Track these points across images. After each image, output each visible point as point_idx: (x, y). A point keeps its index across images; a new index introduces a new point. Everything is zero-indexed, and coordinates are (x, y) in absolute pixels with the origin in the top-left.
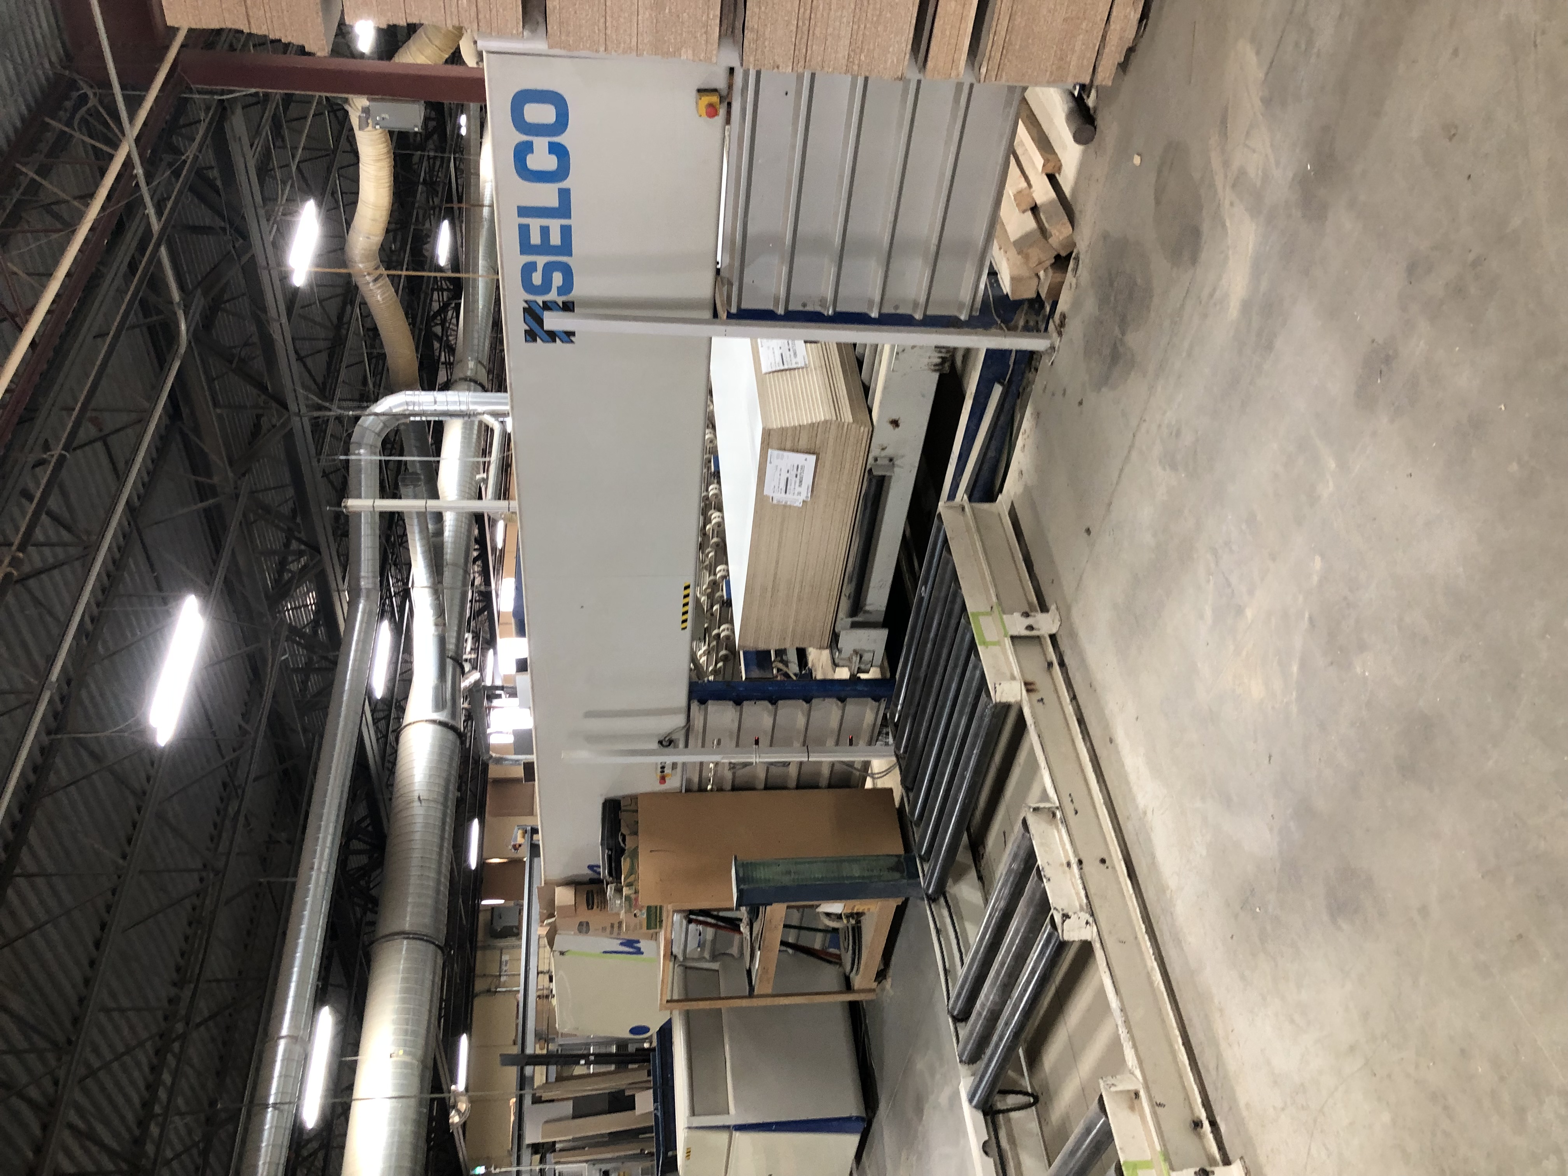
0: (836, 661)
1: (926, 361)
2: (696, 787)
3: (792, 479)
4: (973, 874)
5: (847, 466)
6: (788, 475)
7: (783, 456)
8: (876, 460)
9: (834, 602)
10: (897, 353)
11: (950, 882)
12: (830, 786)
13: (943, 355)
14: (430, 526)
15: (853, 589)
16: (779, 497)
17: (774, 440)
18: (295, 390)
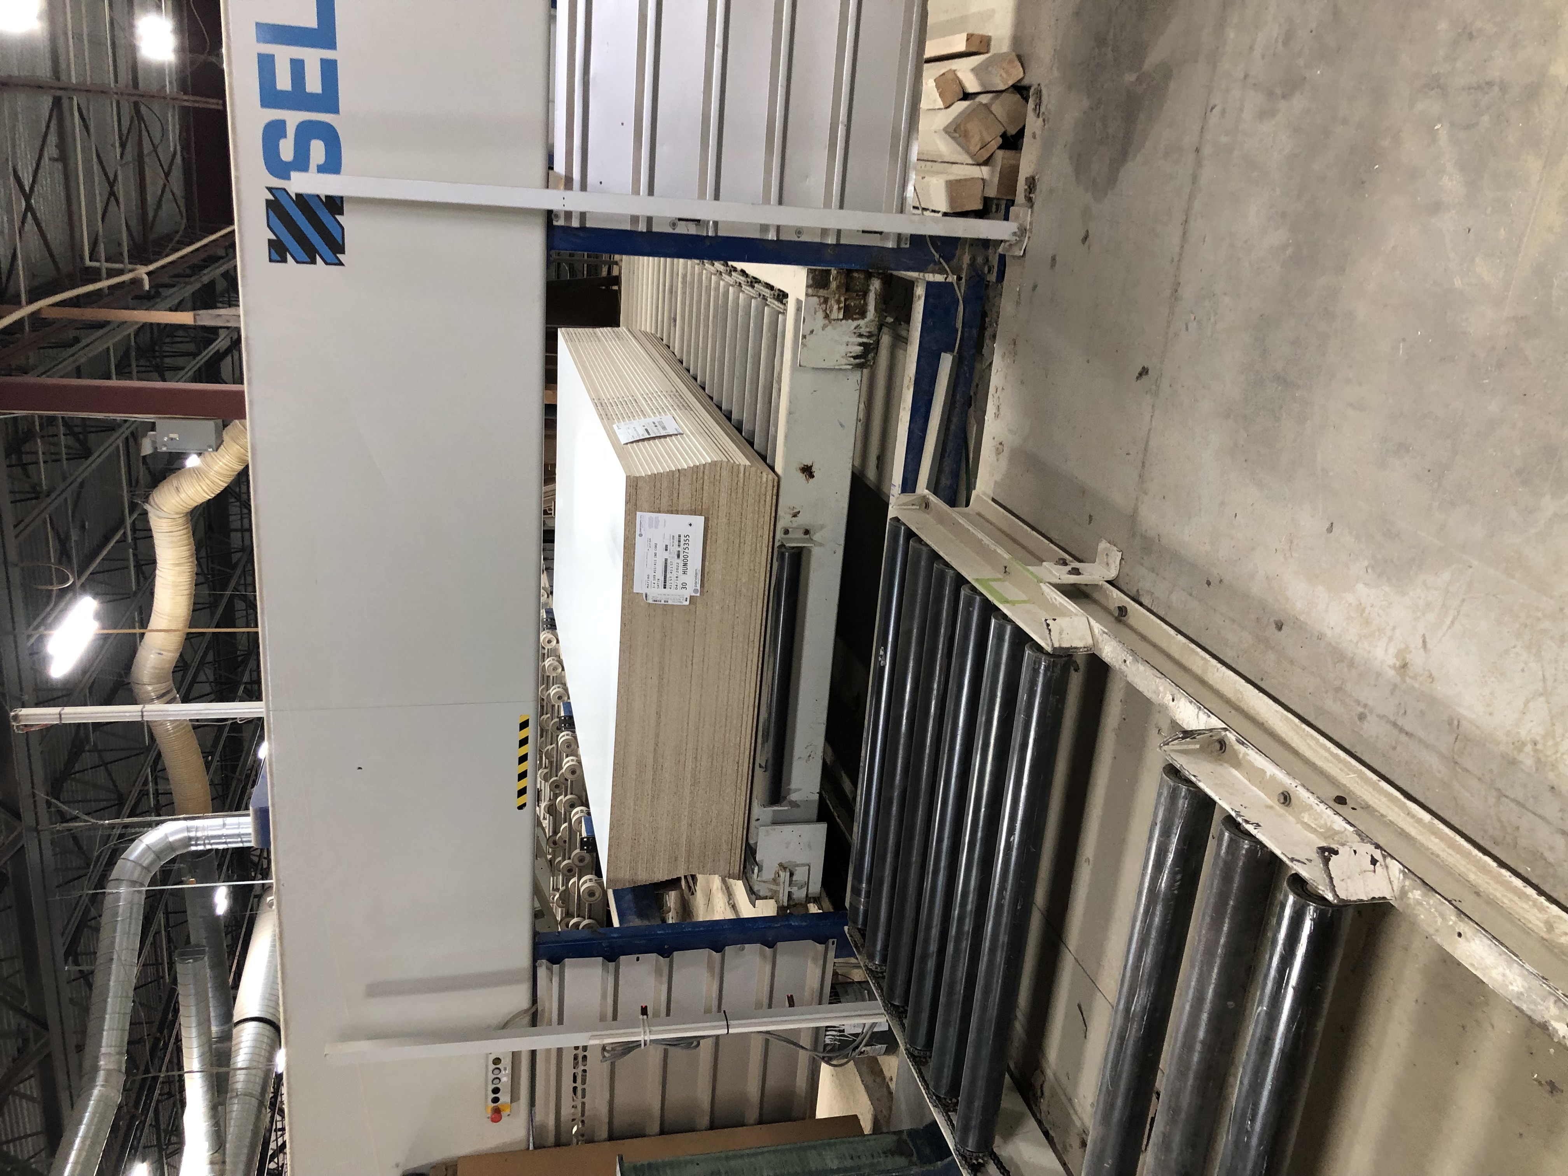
0: (756, 889)
1: (842, 349)
2: (551, 1139)
3: (674, 562)
4: (1032, 1123)
5: (748, 539)
6: (666, 555)
7: (657, 521)
8: (786, 532)
9: (744, 787)
10: (804, 337)
11: (998, 1140)
12: (761, 1122)
13: (865, 340)
14: (214, 1029)
15: (770, 755)
16: (656, 593)
17: (644, 495)
18: (34, 795)
